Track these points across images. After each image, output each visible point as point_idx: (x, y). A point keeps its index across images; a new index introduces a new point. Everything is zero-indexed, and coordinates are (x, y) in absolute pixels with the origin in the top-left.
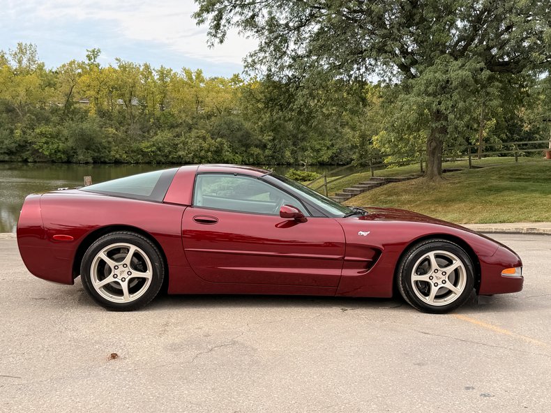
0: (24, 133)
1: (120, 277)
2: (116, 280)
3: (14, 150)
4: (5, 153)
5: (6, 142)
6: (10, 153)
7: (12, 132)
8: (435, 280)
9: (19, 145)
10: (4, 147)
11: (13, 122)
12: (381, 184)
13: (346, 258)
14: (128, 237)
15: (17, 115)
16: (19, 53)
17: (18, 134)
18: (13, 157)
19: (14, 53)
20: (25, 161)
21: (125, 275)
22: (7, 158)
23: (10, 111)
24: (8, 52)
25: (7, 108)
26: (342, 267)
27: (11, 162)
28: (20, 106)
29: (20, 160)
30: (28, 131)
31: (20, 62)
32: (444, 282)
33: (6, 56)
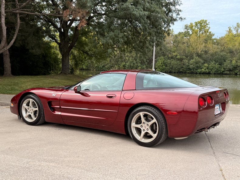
0: (237, 62)
3: (231, 69)
4: (228, 70)
5: (228, 66)
6: (230, 70)
7: (231, 61)
9: (234, 67)
10: (228, 68)
11: (232, 57)
15: (234, 54)
16: (237, 27)
17: (234, 62)
18: (231, 72)
19: (235, 27)
20: (236, 74)
22: (228, 72)
23: (231, 52)
24: (232, 27)
25: (230, 51)
27: (230, 74)
28: (236, 50)
29: (234, 73)
30: (238, 61)
31: (237, 31)
33: (231, 29)
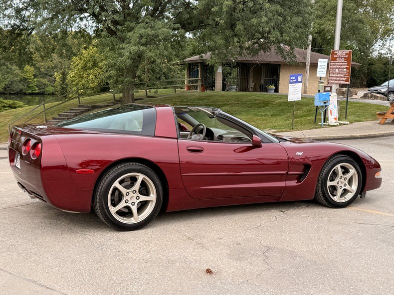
1: (130, 202)
2: (128, 204)
8: (340, 184)
12: (89, 110)
13: (289, 173)
14: (138, 167)
21: (134, 200)
26: (286, 180)
32: (345, 185)
